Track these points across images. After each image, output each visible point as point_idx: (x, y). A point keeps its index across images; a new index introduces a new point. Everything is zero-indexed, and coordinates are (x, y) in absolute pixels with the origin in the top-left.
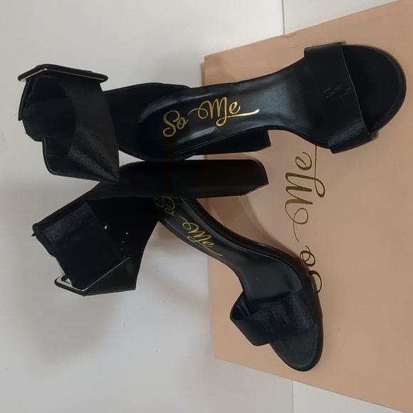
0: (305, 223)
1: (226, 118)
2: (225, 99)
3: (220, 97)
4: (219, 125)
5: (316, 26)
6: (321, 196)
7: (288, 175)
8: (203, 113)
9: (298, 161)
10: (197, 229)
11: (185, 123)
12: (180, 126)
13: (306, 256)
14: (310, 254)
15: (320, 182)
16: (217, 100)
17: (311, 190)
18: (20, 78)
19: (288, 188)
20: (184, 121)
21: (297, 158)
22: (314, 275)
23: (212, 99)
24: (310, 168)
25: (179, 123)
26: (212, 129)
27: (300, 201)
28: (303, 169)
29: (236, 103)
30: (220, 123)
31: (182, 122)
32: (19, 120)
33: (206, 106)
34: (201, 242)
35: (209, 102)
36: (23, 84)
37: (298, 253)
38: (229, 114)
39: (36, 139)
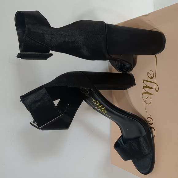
0: (150, 104)
5: (158, 10)
6: (157, 91)
7: (144, 80)
9: (148, 74)
10: (99, 104)
13: (149, 120)
14: (151, 119)
15: (157, 85)
17: (153, 88)
19: (144, 87)
21: (148, 73)
22: (152, 129)
24: (153, 78)
27: (148, 93)
28: (150, 78)
34: (101, 110)
37: (146, 118)
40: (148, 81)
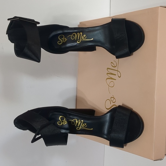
0: (113, 87)
1: (81, 40)
2: (81, 33)
3: (79, 32)
4: (78, 43)
6: (120, 77)
7: (108, 69)
8: (73, 38)
11: (66, 40)
12: (64, 41)
13: (112, 99)
14: (114, 98)
15: (119, 72)
16: (78, 33)
17: (116, 75)
18: (8, 19)
19: (108, 74)
20: (66, 39)
21: (112, 63)
23: (76, 33)
24: (116, 67)
25: (64, 40)
26: (76, 44)
27: (112, 78)
28: (114, 67)
29: (85, 35)
30: (78, 42)
31: (65, 40)
32: (6, 34)
33: (74, 35)
35: (75, 34)
36: (9, 21)
38: (82, 39)
39: (12, 42)
40: (112, 69)
